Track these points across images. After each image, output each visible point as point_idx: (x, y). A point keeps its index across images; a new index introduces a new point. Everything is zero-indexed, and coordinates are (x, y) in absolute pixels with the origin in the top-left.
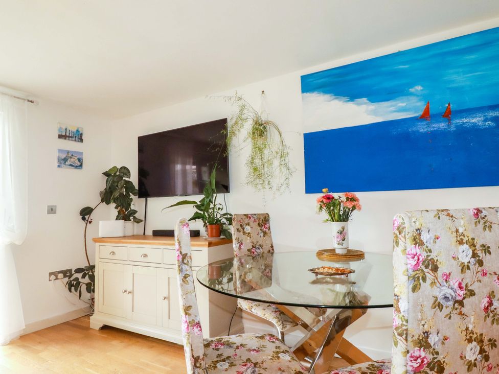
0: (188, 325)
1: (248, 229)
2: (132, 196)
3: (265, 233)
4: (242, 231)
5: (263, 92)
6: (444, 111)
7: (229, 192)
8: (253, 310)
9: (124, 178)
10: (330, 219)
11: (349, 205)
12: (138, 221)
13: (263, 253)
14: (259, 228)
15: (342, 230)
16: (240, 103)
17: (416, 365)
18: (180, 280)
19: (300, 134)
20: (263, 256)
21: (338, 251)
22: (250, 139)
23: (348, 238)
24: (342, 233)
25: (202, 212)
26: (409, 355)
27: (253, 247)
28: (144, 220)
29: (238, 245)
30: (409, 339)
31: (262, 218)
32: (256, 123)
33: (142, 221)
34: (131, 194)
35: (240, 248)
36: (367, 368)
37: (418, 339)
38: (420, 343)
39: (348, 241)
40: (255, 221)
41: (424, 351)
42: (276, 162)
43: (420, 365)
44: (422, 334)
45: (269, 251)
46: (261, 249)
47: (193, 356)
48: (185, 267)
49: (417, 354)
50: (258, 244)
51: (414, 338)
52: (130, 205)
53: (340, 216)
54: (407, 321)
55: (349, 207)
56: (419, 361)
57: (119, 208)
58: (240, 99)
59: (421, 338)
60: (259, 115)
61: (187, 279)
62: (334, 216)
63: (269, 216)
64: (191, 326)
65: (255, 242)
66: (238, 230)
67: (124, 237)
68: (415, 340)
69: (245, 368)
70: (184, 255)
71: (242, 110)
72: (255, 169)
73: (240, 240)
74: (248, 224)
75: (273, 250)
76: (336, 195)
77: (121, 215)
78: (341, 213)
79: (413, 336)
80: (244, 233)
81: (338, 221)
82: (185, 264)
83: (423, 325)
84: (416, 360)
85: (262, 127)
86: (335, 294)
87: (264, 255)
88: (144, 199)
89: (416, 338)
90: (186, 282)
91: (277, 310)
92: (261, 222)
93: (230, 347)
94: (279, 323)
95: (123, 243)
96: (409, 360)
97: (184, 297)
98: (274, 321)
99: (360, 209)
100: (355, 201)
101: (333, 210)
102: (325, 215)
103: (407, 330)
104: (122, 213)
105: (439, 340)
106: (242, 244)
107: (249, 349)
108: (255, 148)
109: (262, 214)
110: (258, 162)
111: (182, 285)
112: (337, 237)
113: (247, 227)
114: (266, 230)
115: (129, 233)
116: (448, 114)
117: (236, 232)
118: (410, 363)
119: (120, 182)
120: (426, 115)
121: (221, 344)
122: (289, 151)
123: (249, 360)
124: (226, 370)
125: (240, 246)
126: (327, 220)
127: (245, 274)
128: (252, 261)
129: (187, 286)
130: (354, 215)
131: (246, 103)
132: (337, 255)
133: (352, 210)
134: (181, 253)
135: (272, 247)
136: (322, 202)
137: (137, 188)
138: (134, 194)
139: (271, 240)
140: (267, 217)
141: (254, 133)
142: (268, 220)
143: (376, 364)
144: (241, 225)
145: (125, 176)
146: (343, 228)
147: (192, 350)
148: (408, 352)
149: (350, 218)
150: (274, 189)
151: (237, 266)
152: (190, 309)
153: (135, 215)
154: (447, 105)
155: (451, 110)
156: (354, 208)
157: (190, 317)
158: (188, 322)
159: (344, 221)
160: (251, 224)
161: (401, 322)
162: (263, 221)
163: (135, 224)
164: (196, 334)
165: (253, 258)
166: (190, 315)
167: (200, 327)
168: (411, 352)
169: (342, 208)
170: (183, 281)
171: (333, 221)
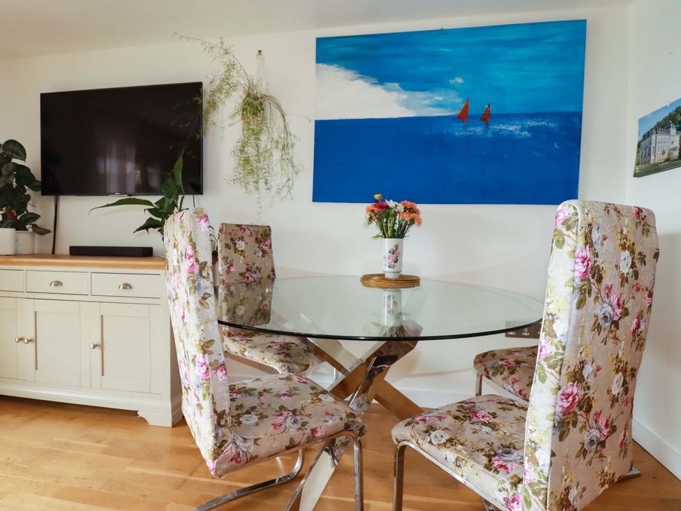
0: (208, 369)
1: (241, 245)
2: (29, 192)
3: (264, 253)
4: (232, 248)
5: (260, 51)
6: (483, 113)
7: (202, 194)
8: (246, 354)
9: (14, 160)
10: (381, 234)
11: (407, 217)
12: (42, 232)
13: (261, 278)
14: (257, 245)
15: (394, 248)
16: (226, 59)
17: (566, 405)
18: (196, 303)
19: (310, 121)
20: (260, 283)
21: (388, 276)
22: (239, 117)
23: (402, 260)
24: (396, 254)
25: (160, 220)
26: (560, 392)
27: (247, 270)
28: (52, 229)
29: (225, 267)
30: (564, 371)
31: (261, 231)
32: (249, 95)
33: (48, 232)
34: (27, 188)
35: (228, 272)
36: (458, 411)
37: (574, 371)
38: (575, 376)
39: (401, 265)
40: (251, 235)
41: (577, 386)
42: (277, 155)
43: (571, 404)
44: (578, 364)
45: (269, 277)
46: (258, 273)
47: (215, 411)
48: (204, 282)
49: (569, 391)
50: (255, 266)
51: (569, 370)
52: (25, 205)
53: (394, 231)
54: (564, 348)
55: (406, 219)
56: (571, 399)
57: (4, 208)
58: (226, 52)
59: (576, 370)
60: (254, 83)
61: (207, 301)
62: (387, 232)
63: (270, 230)
64: (214, 369)
65: (251, 264)
66: (227, 246)
67: (16, 255)
68: (571, 372)
69: (282, 418)
70: (201, 263)
71: (228, 71)
72: (247, 161)
73: (230, 259)
74: (242, 239)
75: (274, 275)
76: (391, 203)
77: (9, 221)
78: (396, 227)
79: (569, 367)
80: (236, 250)
81: (391, 237)
82: (204, 277)
83: (581, 353)
84: (567, 399)
85: (255, 103)
86: (380, 328)
87: (263, 281)
88: (53, 197)
89: (572, 369)
90: (206, 305)
91: (280, 352)
92: (259, 237)
93: (250, 394)
94: (284, 368)
95: (14, 263)
96: (559, 399)
97: (202, 328)
98: (276, 366)
99: (420, 223)
100: (415, 212)
101: (386, 223)
102: (375, 229)
103: (562, 360)
104: (9, 217)
105: (593, 371)
106: (232, 265)
107: (278, 395)
108: (248, 130)
109: (261, 227)
110: (250, 150)
111: (198, 310)
112: (389, 258)
113: (240, 242)
114: (266, 248)
115: (27, 250)
116: (486, 118)
117: (224, 249)
118: (560, 403)
119: (5, 166)
120: (463, 116)
121: (237, 393)
122: (295, 142)
123: (282, 408)
124: (257, 424)
125: (229, 268)
126: (378, 236)
127: (235, 306)
128: (245, 289)
129: (207, 310)
130: (412, 231)
131: (236, 62)
132: (387, 279)
133: (410, 225)
134: (197, 260)
135: (273, 270)
136: (372, 211)
137: (38, 177)
138: (34, 188)
139: (272, 261)
140: (268, 231)
141: (244, 110)
142: (270, 235)
143: (466, 406)
144: (232, 239)
145: (15, 155)
146: (397, 247)
147: (214, 403)
148: (559, 388)
149: (406, 235)
150: (274, 190)
151: (223, 295)
152: (212, 344)
153: (36, 223)
154: (487, 106)
155: (491, 113)
156: (412, 221)
157: (212, 356)
158: (208, 363)
159: (398, 238)
160: (246, 238)
161: (555, 350)
162: (263, 236)
163: (37, 236)
164: (220, 380)
165: (247, 285)
166: (210, 353)
167: (225, 370)
168: (563, 388)
169: (397, 221)
170: (200, 303)
171: (385, 237)
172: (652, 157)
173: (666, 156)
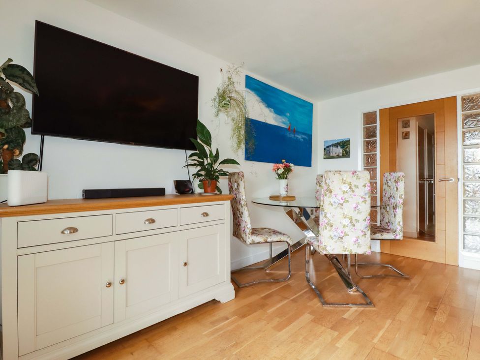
112: (286, 188)
120: (289, 129)
154: (294, 127)
172: (331, 154)
173: (337, 154)
